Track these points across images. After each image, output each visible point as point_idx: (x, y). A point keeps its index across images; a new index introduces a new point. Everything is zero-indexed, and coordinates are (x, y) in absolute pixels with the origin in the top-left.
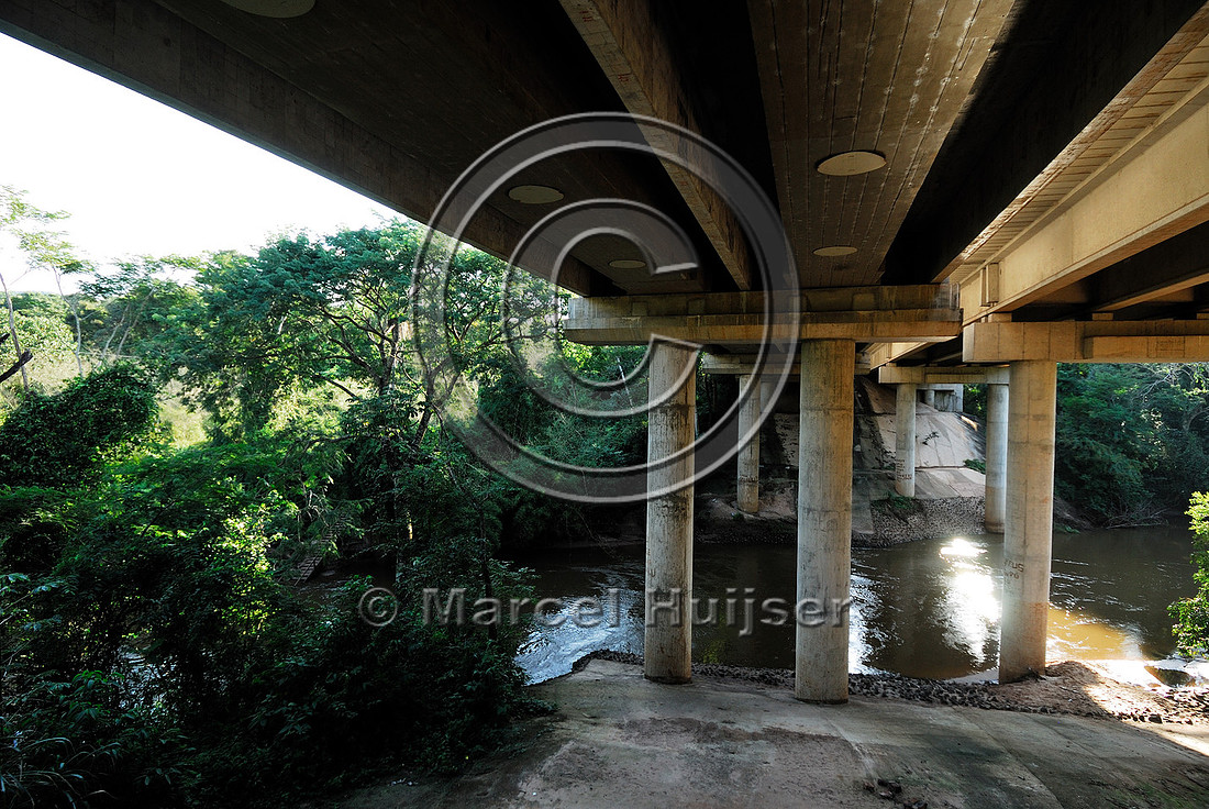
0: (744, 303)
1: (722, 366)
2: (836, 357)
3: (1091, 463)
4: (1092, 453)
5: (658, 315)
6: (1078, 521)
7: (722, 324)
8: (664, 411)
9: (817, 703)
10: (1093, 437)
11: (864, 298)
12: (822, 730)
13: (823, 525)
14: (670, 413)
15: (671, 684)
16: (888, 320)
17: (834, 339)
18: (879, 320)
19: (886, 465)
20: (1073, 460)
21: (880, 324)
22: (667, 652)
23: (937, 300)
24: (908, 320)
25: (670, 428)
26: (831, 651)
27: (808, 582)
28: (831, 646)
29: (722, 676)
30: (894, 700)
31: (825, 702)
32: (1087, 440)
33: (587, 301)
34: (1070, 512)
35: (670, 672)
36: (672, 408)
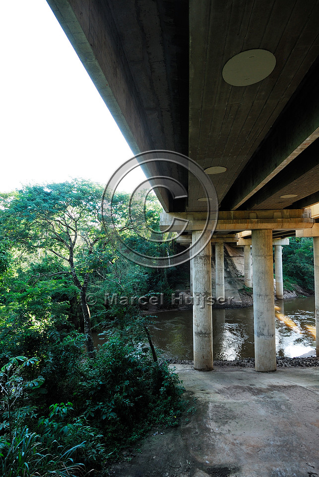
0: (232, 215)
1: (184, 240)
2: (268, 236)
3: (307, 272)
4: (308, 269)
5: (198, 220)
6: (305, 293)
7: (226, 223)
8: (201, 258)
9: (267, 372)
10: (307, 263)
11: (277, 214)
12: (286, 384)
13: (266, 301)
14: (203, 259)
15: (208, 371)
16: (288, 222)
17: (267, 229)
18: (285, 222)
19: (239, 276)
20: (301, 272)
21: (286, 224)
22: (205, 358)
23: (304, 215)
24: (296, 222)
25: (204, 265)
26: (271, 351)
27: (261, 324)
28: (271, 349)
29: (223, 365)
30: (290, 367)
31: (270, 371)
32: (306, 264)
33: (168, 214)
34: (302, 290)
35: (207, 366)
36: (204, 257)
